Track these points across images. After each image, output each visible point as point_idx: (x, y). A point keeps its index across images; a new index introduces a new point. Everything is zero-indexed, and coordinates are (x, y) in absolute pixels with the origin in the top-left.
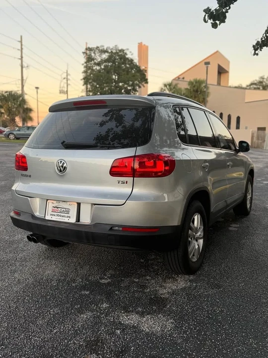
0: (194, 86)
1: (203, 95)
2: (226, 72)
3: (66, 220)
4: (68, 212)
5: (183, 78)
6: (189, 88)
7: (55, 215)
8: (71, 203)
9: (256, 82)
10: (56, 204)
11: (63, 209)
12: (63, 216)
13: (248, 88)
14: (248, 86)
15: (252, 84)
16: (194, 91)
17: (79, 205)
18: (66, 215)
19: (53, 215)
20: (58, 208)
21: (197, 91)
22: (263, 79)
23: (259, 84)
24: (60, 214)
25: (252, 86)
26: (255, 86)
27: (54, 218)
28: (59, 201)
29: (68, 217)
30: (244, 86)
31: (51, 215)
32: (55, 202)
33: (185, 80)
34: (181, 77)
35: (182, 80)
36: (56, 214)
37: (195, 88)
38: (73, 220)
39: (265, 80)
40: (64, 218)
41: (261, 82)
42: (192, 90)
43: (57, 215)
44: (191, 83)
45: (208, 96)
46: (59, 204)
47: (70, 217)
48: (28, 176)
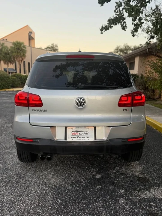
0: (17, 46)
1: (23, 52)
2: (33, 39)
3: (87, 140)
5: (7, 40)
6: (13, 46)
7: (75, 138)
8: (89, 128)
9: (49, 47)
10: (75, 129)
11: (82, 133)
12: (83, 137)
13: (46, 50)
14: (45, 49)
15: (48, 48)
16: (17, 48)
17: (95, 127)
18: (85, 136)
19: (73, 138)
20: (77, 132)
21: (19, 49)
22: (53, 45)
23: (52, 48)
24: (79, 136)
25: (47, 49)
26: (49, 49)
27: (75, 140)
28: (78, 127)
29: (87, 137)
30: (43, 48)
31: (71, 138)
32: (74, 128)
33: (8, 41)
34: (5, 39)
35: (6, 40)
36: (76, 136)
37: (17, 47)
38: (92, 139)
39: (54, 46)
40: (84, 139)
41: (52, 47)
42: (15, 48)
43: (77, 137)
44: (14, 43)
45: (25, 53)
46: (79, 129)
47: (89, 137)
48: (42, 110)
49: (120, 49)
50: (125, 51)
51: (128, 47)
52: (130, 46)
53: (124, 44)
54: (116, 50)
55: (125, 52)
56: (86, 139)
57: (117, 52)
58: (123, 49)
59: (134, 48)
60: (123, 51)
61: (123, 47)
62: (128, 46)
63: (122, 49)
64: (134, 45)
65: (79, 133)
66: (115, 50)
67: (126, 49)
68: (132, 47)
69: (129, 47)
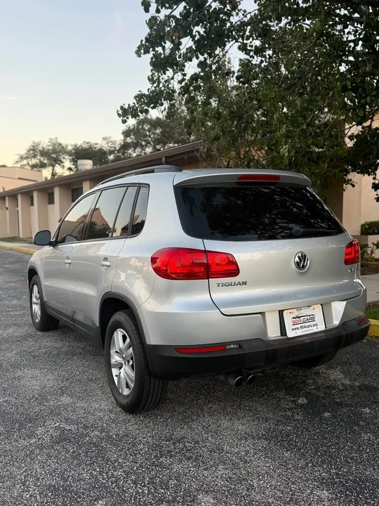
3: (315, 330)
4: (313, 319)
7: (298, 328)
8: (314, 307)
10: (296, 313)
11: (306, 318)
12: (309, 327)
18: (312, 323)
19: (295, 329)
20: (299, 317)
24: (304, 325)
27: (299, 333)
28: (299, 308)
29: (314, 325)
31: (293, 330)
32: (294, 311)
36: (298, 326)
38: (321, 327)
40: (310, 328)
43: (301, 327)
46: (301, 312)
47: (317, 325)
48: (239, 284)
49: (41, 149)
50: (54, 156)
51: (60, 147)
52: (64, 145)
53: (51, 139)
54: (31, 152)
55: (53, 158)
56: (313, 328)
57: (35, 156)
58: (48, 150)
59: (73, 149)
60: (50, 156)
61: (49, 146)
62: (60, 144)
63: (46, 150)
64: (73, 143)
65: (302, 318)
66: (29, 151)
67: (54, 151)
68: (70, 148)
69: (63, 147)
